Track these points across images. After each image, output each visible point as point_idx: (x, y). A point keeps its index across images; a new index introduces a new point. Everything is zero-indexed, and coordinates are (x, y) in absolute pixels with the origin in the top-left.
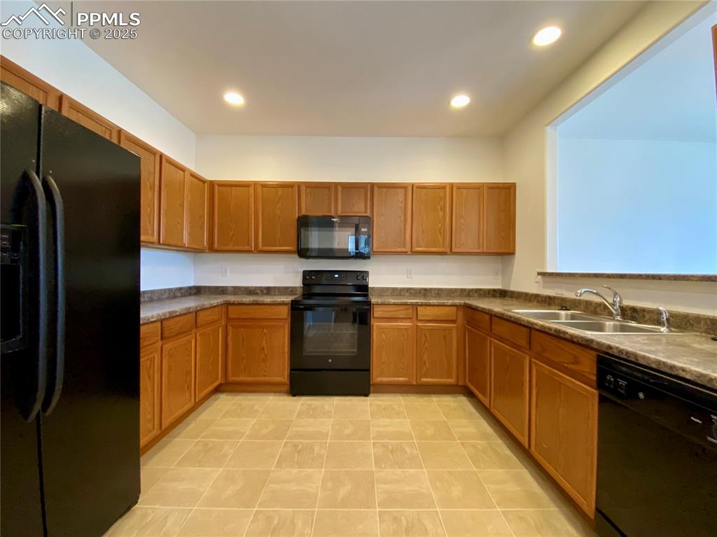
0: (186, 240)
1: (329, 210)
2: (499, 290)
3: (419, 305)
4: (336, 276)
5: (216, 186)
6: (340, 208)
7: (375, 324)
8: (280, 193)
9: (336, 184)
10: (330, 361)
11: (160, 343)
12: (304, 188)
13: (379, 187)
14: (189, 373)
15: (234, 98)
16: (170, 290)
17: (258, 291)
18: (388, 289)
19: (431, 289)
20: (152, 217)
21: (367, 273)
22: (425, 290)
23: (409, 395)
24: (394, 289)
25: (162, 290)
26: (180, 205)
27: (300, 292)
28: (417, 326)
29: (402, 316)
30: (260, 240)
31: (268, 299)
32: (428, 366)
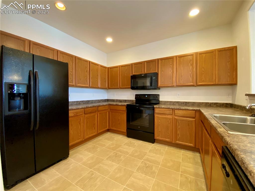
0: (99, 86)
1: (142, 72)
2: (230, 104)
3: (176, 109)
4: (146, 96)
5: (109, 69)
6: (146, 70)
7: (156, 115)
8: (126, 68)
9: (144, 62)
10: (139, 127)
11: (84, 115)
12: (134, 65)
13: (161, 60)
14: (94, 124)
15: (109, 40)
16: (98, 100)
17: (123, 101)
18: (168, 102)
19: (189, 102)
20: (87, 80)
21: (159, 95)
22: (186, 102)
23: (171, 147)
24: (171, 102)
25: (95, 100)
26: (97, 76)
27: (135, 102)
28: (175, 118)
29: (167, 113)
30: (121, 84)
31: (120, 104)
32: (180, 136)
